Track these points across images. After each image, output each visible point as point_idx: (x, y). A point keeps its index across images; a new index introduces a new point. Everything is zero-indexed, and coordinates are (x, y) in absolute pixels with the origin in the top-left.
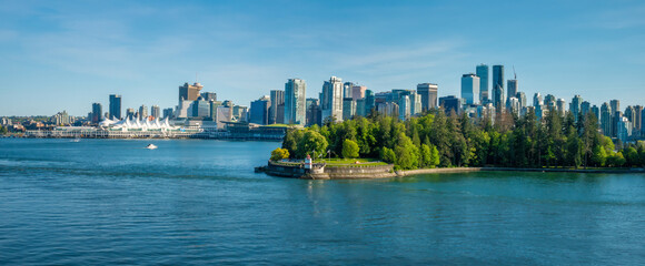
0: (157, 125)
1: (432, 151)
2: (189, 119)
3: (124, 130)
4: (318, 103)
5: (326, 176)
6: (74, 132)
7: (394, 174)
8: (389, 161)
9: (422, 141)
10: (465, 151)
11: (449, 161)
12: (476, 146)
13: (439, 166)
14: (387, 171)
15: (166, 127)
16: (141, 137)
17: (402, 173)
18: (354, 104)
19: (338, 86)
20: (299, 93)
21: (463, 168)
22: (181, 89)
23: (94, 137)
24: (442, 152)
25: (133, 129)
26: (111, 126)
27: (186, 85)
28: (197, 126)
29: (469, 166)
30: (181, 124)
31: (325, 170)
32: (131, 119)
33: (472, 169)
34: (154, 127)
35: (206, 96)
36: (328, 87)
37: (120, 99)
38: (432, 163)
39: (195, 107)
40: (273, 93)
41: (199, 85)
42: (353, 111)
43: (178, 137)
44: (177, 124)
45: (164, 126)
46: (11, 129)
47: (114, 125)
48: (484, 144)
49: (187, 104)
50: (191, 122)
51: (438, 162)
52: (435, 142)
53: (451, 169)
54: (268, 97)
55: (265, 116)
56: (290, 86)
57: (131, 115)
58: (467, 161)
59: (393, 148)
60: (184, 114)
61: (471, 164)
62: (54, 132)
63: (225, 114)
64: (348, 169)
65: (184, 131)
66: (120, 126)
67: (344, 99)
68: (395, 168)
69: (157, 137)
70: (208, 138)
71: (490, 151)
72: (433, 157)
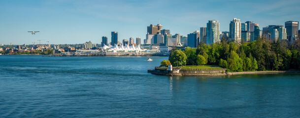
0: (133, 49)
1: (253, 61)
2: (152, 45)
3: (115, 51)
4: (227, 34)
5: (180, 74)
6: (87, 53)
7: (225, 74)
8: (224, 67)
9: (247, 56)
10: (276, 61)
11: (263, 67)
12: (283, 58)
13: (258, 70)
14: (220, 72)
15: (138, 50)
16: (124, 55)
17: (230, 73)
18: (249, 35)
19: (238, 24)
20: (215, 29)
21: (275, 71)
22: (148, 28)
23: (98, 55)
24: (260, 62)
25: (120, 51)
26: (108, 49)
27: (151, 25)
28: (157, 49)
29: (279, 70)
30: (147, 48)
31: (180, 71)
32: (124, 45)
33: (280, 71)
34: (132, 49)
35: (163, 32)
36: (232, 25)
37: (117, 34)
38: (253, 68)
39: (155, 38)
40: (202, 29)
41: (160, 25)
42: (248, 39)
43: (145, 55)
44: (145, 48)
45: (137, 49)
46: (57, 51)
47: (109, 49)
48: (288, 57)
49: (151, 37)
50: (153, 47)
51: (256, 67)
52: (255, 56)
53: (265, 72)
54: (198, 31)
55: (195, 42)
56: (210, 24)
57: (125, 43)
58: (277, 67)
59: (226, 59)
60: (149, 42)
61: (280, 69)
62: (76, 53)
63: (173, 42)
64: (194, 71)
65: (148, 52)
66: (112, 49)
67: (242, 32)
68: (226, 71)
69: (133, 55)
70: (163, 56)
71: (292, 61)
72: (253, 65)
